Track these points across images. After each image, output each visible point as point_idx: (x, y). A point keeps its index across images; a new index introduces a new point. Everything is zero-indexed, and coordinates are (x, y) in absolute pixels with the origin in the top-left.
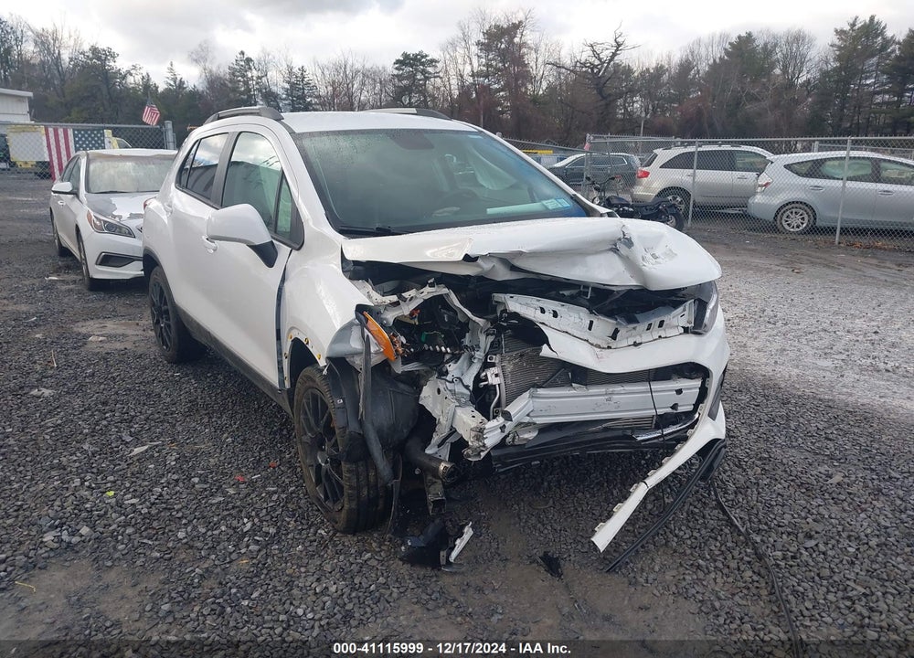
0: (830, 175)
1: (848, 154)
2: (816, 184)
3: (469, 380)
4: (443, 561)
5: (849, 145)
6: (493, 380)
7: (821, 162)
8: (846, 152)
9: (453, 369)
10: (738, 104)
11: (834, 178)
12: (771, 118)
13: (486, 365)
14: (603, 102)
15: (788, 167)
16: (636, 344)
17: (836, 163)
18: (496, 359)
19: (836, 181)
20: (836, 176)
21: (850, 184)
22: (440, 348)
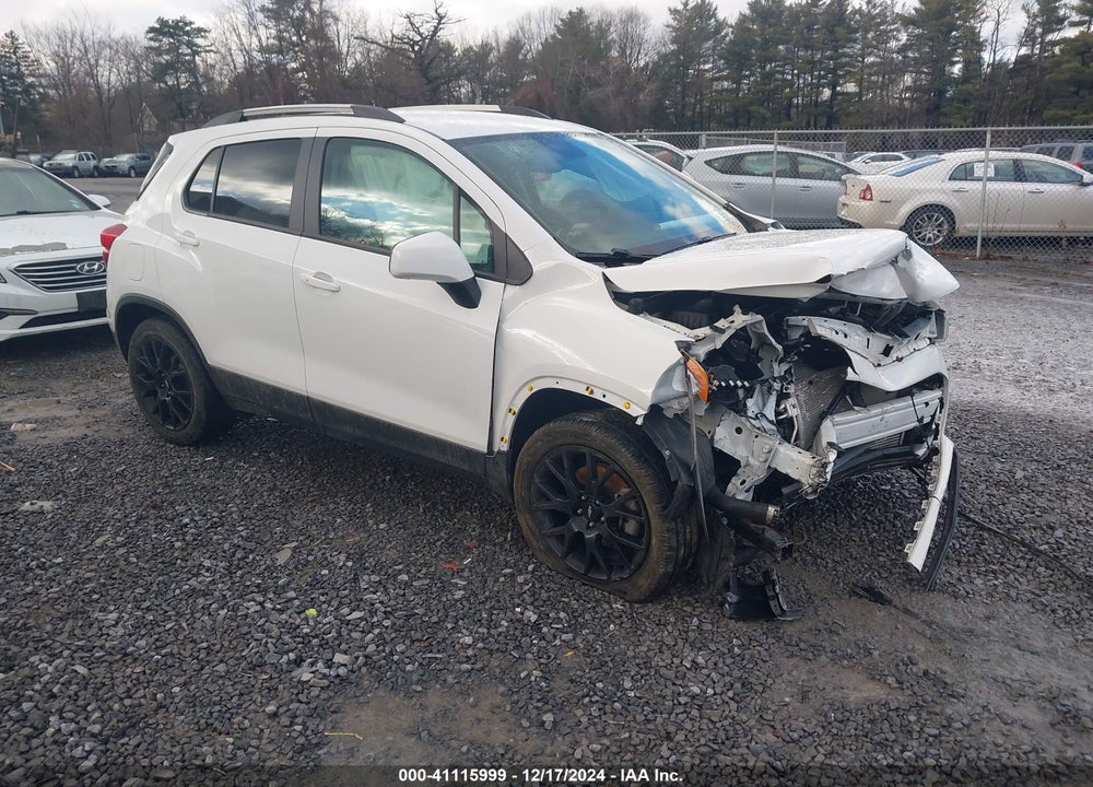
0: (750, 171)
1: (776, 148)
2: (737, 181)
3: (770, 412)
4: (777, 611)
5: (776, 140)
6: (793, 412)
7: (740, 157)
8: (773, 146)
9: (752, 405)
10: (578, 90)
11: (754, 175)
12: (615, 105)
13: (782, 396)
14: (430, 87)
15: (708, 163)
16: (899, 360)
17: (755, 158)
18: (792, 389)
19: (756, 178)
20: (756, 172)
21: (780, 181)
22: (735, 382)
